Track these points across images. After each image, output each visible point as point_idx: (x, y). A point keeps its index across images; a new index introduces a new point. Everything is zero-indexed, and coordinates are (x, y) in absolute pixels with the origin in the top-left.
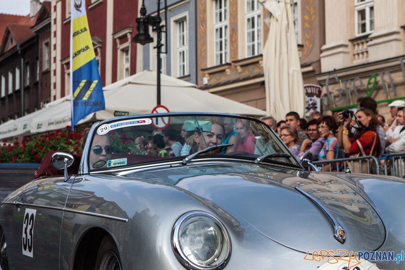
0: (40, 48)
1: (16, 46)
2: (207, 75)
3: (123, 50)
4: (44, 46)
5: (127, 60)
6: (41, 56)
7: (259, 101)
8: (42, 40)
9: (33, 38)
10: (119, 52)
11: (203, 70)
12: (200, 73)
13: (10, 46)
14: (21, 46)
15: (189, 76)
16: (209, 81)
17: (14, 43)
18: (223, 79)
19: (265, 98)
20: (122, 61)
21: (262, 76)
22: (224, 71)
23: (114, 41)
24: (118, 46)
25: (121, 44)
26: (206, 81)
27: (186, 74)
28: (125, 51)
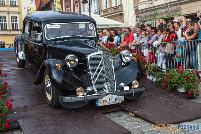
0: (51, 6)
1: (44, 6)
2: (103, 12)
3: (76, 6)
4: (52, 5)
5: (78, 8)
6: (51, 8)
7: (119, 19)
8: (51, 4)
9: (48, 3)
10: (75, 6)
11: (101, 11)
12: (100, 12)
13: (42, 6)
14: (45, 6)
15: (97, 12)
16: (103, 14)
17: (43, 5)
18: (108, 13)
19: (124, 18)
20: (76, 9)
21: (122, 11)
22: (108, 11)
23: (74, 3)
24: (75, 4)
25: (76, 4)
26: (102, 14)
27: (96, 12)
28: (77, 6)
